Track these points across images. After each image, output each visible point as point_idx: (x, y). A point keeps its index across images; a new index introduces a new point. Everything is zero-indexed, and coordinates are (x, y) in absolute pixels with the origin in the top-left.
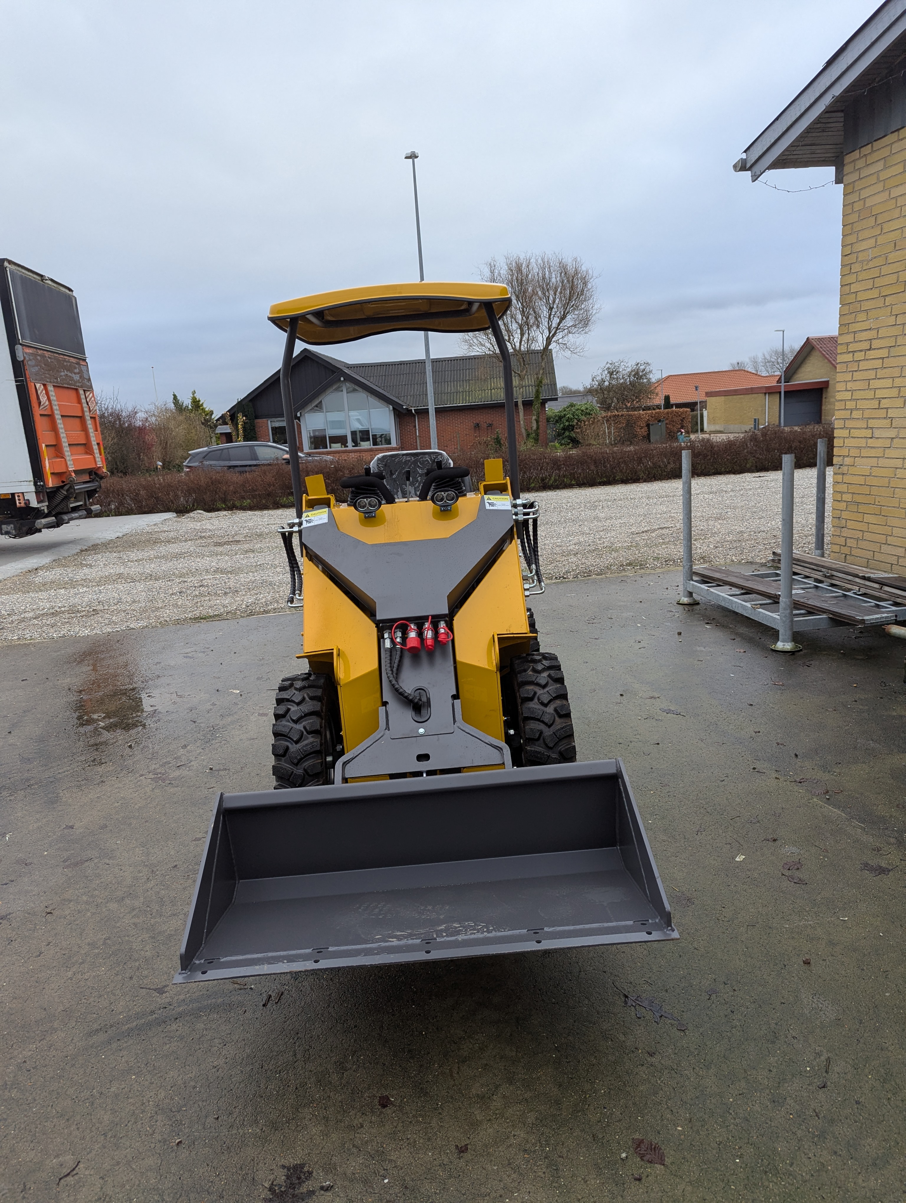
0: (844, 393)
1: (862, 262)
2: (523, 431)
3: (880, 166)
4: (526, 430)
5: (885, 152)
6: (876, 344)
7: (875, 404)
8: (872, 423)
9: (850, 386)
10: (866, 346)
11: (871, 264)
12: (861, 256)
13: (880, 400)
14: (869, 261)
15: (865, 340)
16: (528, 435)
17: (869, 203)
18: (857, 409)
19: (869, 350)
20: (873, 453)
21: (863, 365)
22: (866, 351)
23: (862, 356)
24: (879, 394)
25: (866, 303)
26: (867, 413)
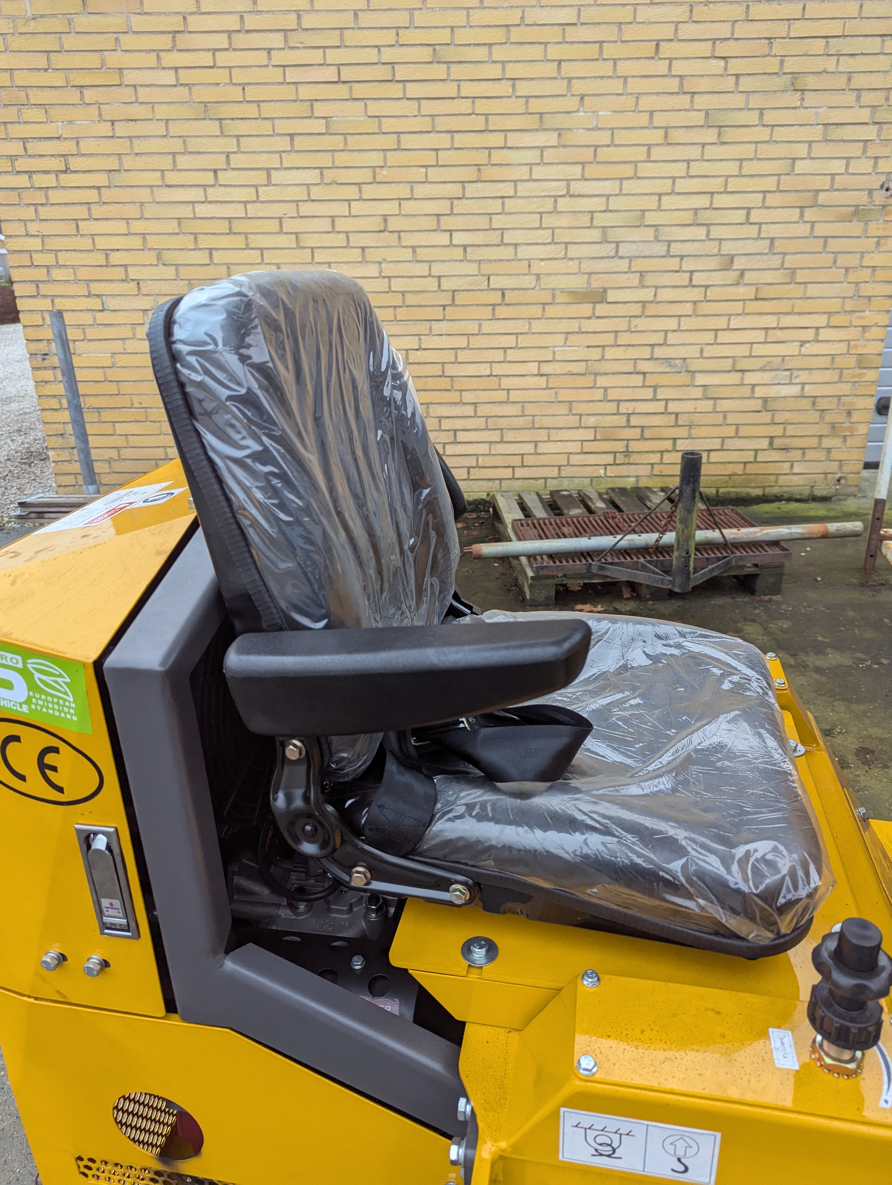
0: (24, 240)
6: (75, 163)
8: (96, 288)
9: (33, 228)
10: (58, 164)
13: (107, 252)
15: (52, 156)
18: (59, 266)
19: (65, 172)
20: (111, 333)
21: (55, 196)
22: (58, 173)
23: (50, 180)
24: (102, 243)
25: (39, 92)
26: (84, 273)
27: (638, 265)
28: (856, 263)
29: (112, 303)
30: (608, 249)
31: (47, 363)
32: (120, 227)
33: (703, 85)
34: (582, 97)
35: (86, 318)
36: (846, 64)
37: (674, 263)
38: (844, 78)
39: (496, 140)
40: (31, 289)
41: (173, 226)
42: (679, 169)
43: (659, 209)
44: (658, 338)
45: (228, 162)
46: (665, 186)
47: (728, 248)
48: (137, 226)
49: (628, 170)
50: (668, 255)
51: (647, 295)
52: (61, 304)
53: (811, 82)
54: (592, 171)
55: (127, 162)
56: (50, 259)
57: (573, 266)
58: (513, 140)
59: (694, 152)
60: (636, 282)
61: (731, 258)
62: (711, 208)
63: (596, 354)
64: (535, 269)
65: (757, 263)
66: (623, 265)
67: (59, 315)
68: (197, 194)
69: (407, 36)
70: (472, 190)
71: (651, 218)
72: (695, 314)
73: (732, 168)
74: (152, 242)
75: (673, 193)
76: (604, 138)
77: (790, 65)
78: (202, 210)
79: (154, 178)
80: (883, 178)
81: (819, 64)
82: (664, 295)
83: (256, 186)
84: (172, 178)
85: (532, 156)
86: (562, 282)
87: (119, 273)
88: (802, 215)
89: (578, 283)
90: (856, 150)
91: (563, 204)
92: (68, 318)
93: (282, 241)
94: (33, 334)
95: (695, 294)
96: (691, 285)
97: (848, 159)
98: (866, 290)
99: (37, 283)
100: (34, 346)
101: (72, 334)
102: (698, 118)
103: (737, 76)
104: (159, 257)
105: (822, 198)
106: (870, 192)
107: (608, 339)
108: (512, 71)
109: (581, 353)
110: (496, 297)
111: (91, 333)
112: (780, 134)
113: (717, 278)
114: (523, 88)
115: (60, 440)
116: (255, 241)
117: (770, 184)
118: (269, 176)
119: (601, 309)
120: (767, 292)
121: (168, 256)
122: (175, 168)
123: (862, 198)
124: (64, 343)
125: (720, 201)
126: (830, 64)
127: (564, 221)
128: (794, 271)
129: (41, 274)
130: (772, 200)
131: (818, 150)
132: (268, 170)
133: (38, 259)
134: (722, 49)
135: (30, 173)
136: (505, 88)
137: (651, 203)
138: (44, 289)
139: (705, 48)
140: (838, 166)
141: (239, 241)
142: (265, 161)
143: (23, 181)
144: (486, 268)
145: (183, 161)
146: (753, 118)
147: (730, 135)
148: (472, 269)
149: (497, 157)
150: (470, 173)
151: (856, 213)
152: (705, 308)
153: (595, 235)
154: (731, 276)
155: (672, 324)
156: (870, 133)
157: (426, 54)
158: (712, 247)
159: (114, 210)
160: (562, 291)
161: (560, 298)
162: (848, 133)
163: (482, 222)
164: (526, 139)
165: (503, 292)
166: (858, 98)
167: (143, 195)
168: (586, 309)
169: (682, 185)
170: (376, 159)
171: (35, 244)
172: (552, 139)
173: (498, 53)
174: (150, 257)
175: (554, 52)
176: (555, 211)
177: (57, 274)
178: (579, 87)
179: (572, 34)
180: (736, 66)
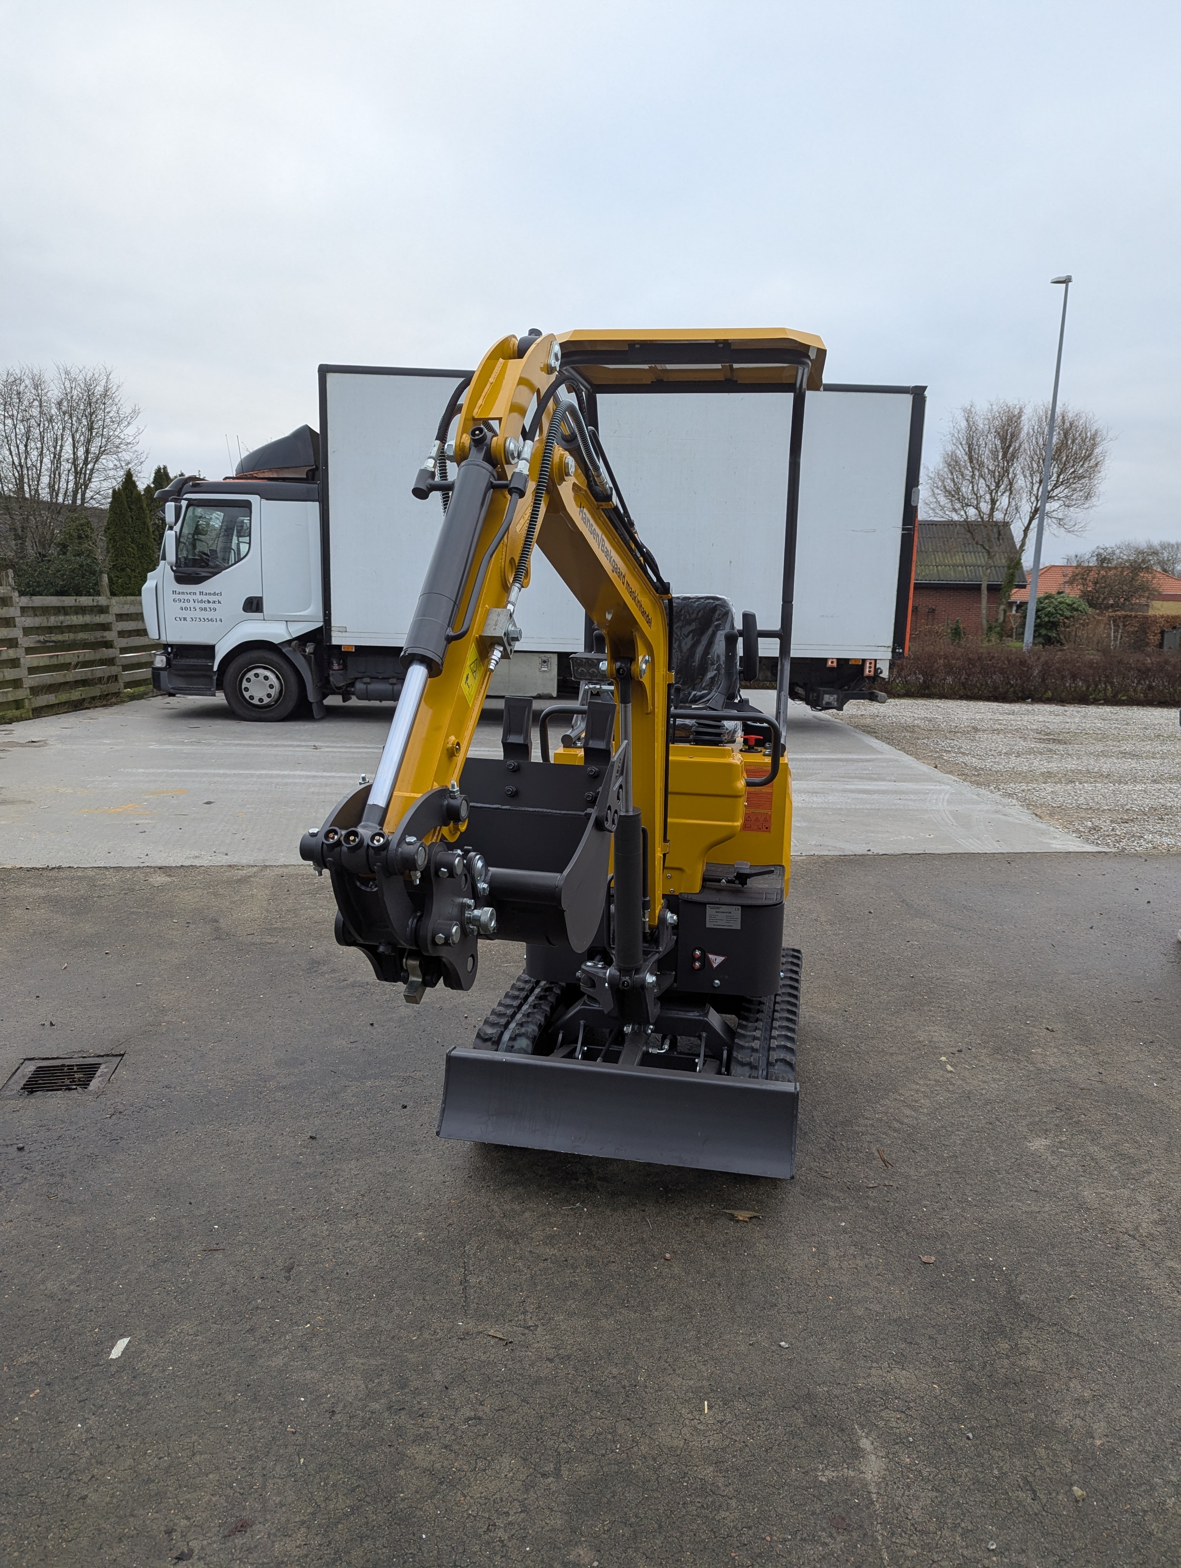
2: (984, 622)
4: (988, 621)
16: (990, 629)
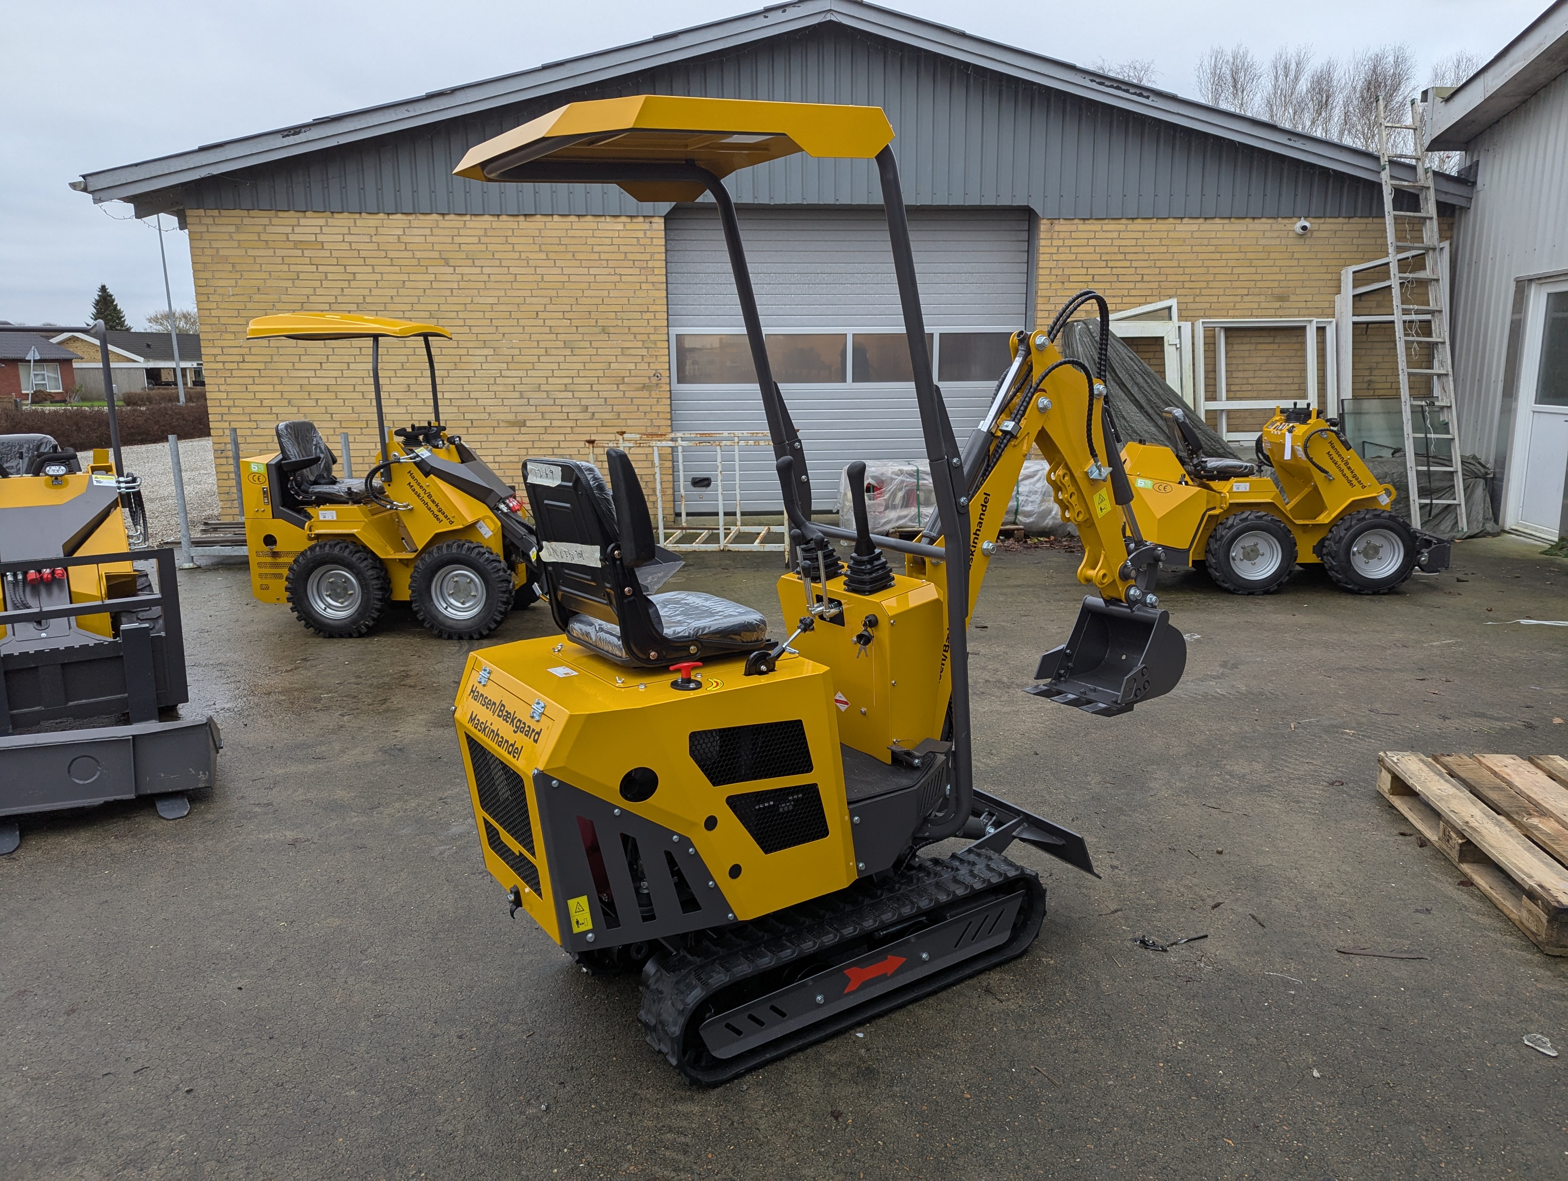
1: (223, 295)
3: (232, 229)
5: (238, 221)
6: (247, 358)
7: (258, 403)
8: (253, 417)
9: (222, 388)
11: (232, 299)
12: (219, 291)
13: (261, 400)
14: (230, 296)
17: (221, 252)
18: (235, 406)
20: (260, 440)
22: (238, 362)
23: (234, 366)
24: (258, 396)
25: (233, 327)
26: (247, 410)
27: (540, 409)
28: (649, 410)
29: (262, 425)
30: (525, 401)
31: (223, 455)
32: (270, 388)
33: (561, 330)
34: (504, 334)
35: (248, 432)
36: (626, 323)
37: (559, 409)
38: (627, 329)
39: (464, 351)
40: (219, 418)
41: (298, 388)
42: (555, 366)
43: (547, 383)
44: (556, 444)
45: (328, 359)
46: (550, 373)
47: (584, 402)
48: (278, 388)
49: (530, 366)
50: (554, 405)
51: (547, 423)
52: (234, 425)
53: (612, 330)
54: (511, 366)
55: (275, 359)
56: (231, 403)
57: (507, 409)
58: (471, 352)
59: (562, 359)
60: (540, 417)
61: (587, 407)
62: (573, 383)
63: (524, 452)
64: (487, 410)
65: (600, 409)
66: (533, 409)
67: (235, 430)
68: (312, 373)
69: (416, 307)
70: (452, 373)
71: (543, 388)
72: (572, 433)
73: (581, 366)
74: (286, 395)
75: (553, 376)
76: (517, 352)
77: (600, 323)
78: (313, 381)
79: (289, 366)
80: (654, 372)
81: (614, 323)
82: (555, 423)
83: (342, 370)
84: (297, 366)
85: (483, 359)
86: (502, 417)
87: (268, 410)
88: (618, 388)
89: (511, 417)
90: (639, 359)
91: (498, 380)
92: (239, 432)
93: (355, 396)
94: (216, 439)
95: (571, 423)
96: (568, 419)
97: (636, 363)
98: (657, 423)
99: (222, 415)
100: (217, 446)
101: (240, 440)
102: (561, 344)
103: (577, 327)
104: (289, 403)
105: (626, 380)
106: (649, 378)
107: (530, 444)
108: (468, 322)
109: (516, 452)
110: (469, 424)
111: (249, 440)
112: (600, 351)
113: (581, 416)
114: (475, 330)
115: (227, 496)
116: (340, 395)
117: (601, 373)
118: (348, 366)
119: (523, 430)
120: (607, 423)
121: (293, 402)
122: (300, 361)
123: (647, 381)
124: (236, 444)
125: (576, 380)
126: (620, 323)
127: (501, 388)
128: (619, 413)
129: (225, 410)
130: (601, 381)
131: (620, 359)
132: (348, 363)
133: (224, 403)
134: (567, 315)
135: (224, 362)
136: (466, 329)
137: (544, 381)
138: (225, 418)
139: (560, 315)
140: (632, 366)
141: (333, 395)
142: (346, 359)
143: (220, 366)
144: (462, 410)
145: (303, 358)
146: (587, 345)
147: (576, 352)
148: (455, 410)
149: (464, 359)
150: (452, 366)
151: (644, 387)
152: (577, 430)
153: (517, 395)
154: (588, 415)
155: (562, 438)
156: (644, 352)
157: (427, 314)
158: (577, 402)
159: (267, 380)
160: (503, 421)
161: (502, 424)
162: (633, 351)
163: (459, 388)
164: (478, 352)
165: (472, 421)
166: (635, 337)
167: (283, 373)
168: (516, 430)
169: (556, 373)
170: (404, 359)
171: (224, 395)
172: (491, 352)
173: (461, 315)
174: (285, 403)
175: (487, 315)
176: (495, 383)
177: (233, 410)
178: (501, 330)
179: (495, 308)
180: (575, 323)
